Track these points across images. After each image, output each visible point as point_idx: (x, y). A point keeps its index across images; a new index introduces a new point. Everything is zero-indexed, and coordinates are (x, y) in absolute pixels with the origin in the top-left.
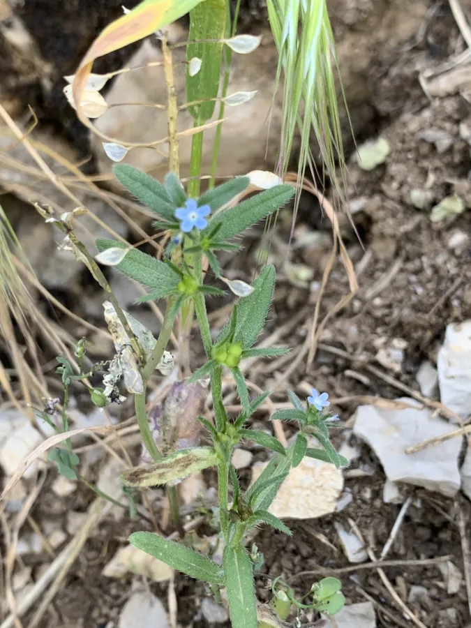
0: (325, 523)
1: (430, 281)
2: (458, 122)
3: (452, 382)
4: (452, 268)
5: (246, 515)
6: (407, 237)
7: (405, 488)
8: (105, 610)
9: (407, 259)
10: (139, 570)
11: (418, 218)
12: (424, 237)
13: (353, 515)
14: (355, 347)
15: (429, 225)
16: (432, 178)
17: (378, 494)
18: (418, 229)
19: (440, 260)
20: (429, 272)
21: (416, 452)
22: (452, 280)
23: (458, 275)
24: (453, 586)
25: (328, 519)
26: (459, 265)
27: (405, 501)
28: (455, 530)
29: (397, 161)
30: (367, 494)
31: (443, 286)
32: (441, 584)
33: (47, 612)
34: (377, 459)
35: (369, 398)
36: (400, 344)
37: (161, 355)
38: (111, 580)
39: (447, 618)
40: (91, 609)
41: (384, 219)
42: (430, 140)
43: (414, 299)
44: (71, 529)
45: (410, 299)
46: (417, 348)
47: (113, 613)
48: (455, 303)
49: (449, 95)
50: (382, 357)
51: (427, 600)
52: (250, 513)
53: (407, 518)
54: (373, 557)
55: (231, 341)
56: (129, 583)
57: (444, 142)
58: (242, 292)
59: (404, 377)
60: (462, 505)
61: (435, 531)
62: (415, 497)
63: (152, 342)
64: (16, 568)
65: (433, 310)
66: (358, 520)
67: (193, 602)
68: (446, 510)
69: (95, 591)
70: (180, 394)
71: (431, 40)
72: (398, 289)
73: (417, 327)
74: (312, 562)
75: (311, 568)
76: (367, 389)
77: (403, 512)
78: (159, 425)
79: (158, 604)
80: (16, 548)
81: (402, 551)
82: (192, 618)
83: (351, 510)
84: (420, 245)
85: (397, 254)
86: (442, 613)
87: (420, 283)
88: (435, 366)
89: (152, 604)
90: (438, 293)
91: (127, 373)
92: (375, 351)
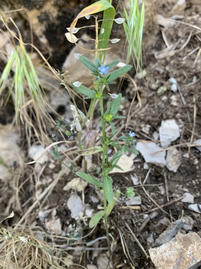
0: (128, 174)
1: (156, 109)
2: (165, 66)
3: (163, 136)
4: (163, 106)
5: (110, 166)
6: (151, 98)
7: (150, 165)
8: (63, 200)
9: (150, 104)
10: (74, 188)
11: (153, 93)
12: (155, 98)
13: (135, 172)
14: (136, 127)
15: (157, 94)
16: (158, 81)
17: (142, 167)
18: (153, 95)
19: (160, 104)
20: (156, 107)
21: (154, 154)
22: (163, 109)
23: (164, 108)
24: (163, 192)
25: (128, 173)
26: (165, 105)
27: (150, 168)
28: (163, 177)
29: (148, 77)
30: (139, 167)
31: (160, 110)
32: (159, 192)
33: (46, 201)
34: (143, 157)
35: (140, 140)
36: (148, 126)
37: (87, 120)
38: (65, 191)
39: (161, 201)
40: (59, 200)
41: (144, 93)
42: (158, 71)
43: (152, 114)
44: (54, 177)
45: (151, 114)
46: (153, 127)
47: (65, 201)
48: (164, 115)
49: (163, 59)
50: (143, 130)
51: (155, 196)
52: (111, 166)
53: (150, 174)
54: (141, 183)
55: (109, 114)
56: (70, 192)
57: (162, 71)
58: (115, 97)
59: (149, 135)
60: (165, 170)
61: (157, 177)
62: (153, 167)
63: (84, 117)
64: (38, 188)
65: (158, 117)
66: (137, 173)
67: (89, 197)
68: (161, 171)
69: (60, 195)
70: (90, 135)
71: (156, 46)
72: (147, 112)
73: (153, 121)
74: (124, 185)
75: (123, 187)
76: (138, 139)
77: (149, 172)
78: (83, 144)
79: (79, 198)
80: (38, 183)
81: (148, 182)
82: (88, 201)
83: (135, 171)
84: (154, 99)
85: (147, 102)
86: (159, 200)
87: (154, 110)
88: (158, 132)
89: (77, 198)
90: (159, 112)
91: (77, 125)
92: (141, 128)
